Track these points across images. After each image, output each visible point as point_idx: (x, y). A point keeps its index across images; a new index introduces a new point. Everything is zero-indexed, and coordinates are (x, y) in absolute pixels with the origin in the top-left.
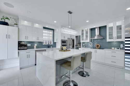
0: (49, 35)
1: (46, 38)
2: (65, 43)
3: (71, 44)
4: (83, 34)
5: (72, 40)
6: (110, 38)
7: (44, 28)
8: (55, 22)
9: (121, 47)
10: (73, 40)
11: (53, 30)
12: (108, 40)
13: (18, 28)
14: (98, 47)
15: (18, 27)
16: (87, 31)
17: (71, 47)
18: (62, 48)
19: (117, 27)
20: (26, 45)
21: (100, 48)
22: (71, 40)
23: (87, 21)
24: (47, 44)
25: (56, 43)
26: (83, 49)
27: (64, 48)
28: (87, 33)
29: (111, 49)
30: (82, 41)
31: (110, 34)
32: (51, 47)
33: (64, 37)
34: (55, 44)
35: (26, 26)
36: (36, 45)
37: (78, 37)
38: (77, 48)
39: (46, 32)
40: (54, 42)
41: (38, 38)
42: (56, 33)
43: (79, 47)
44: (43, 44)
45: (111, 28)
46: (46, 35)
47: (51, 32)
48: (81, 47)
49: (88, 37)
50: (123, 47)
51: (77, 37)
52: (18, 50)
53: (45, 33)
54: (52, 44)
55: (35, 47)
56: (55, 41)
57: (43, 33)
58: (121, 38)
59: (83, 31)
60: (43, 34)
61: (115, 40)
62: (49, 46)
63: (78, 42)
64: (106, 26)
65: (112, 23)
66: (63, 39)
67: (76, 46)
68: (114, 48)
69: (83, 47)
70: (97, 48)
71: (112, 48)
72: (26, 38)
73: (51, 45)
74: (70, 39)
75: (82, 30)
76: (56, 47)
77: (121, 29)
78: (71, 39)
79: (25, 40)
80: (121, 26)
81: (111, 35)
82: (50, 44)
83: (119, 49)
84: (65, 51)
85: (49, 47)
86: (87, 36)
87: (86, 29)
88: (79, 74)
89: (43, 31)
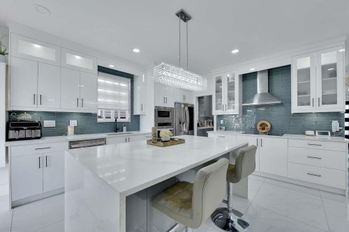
0: (117, 93)
1: (109, 101)
2: (168, 116)
3: (183, 120)
4: (218, 91)
5: (187, 108)
6: (300, 104)
7: (102, 70)
8: (136, 51)
9: (334, 130)
10: (189, 108)
11: (131, 77)
12: (296, 108)
13: (7, 66)
14: (263, 129)
15: (6, 61)
16: (230, 81)
17: (185, 128)
18: (159, 132)
19: (324, 68)
20: (37, 124)
21: (270, 133)
22: (184, 108)
23: (235, 51)
24: (113, 120)
25: (141, 117)
26: (219, 135)
27: (165, 133)
28: (231, 87)
29: (304, 134)
30: (215, 113)
31: (302, 91)
32: (125, 128)
33: (165, 100)
34: (136, 119)
35: (38, 62)
36: (73, 123)
37: (205, 100)
38: (203, 133)
39: (109, 82)
40: (135, 113)
41: (80, 102)
42: (139, 88)
43: (205, 127)
44: (99, 120)
45: (305, 73)
46: (109, 92)
47: (124, 84)
48: (212, 129)
49: (234, 99)
50: (338, 128)
51: (200, 99)
52: (8, 139)
53: (106, 86)
54: (128, 119)
55: (70, 130)
56: (137, 112)
57: (97, 85)
58: (336, 103)
59: (219, 81)
60: (99, 90)
61: (316, 108)
62: (116, 128)
63: (203, 116)
64: (289, 67)
65: (309, 58)
66: (162, 105)
67: (198, 125)
68: (312, 133)
69: (221, 129)
70: (261, 131)
71: (308, 132)
72: (38, 99)
73: (125, 124)
74: (183, 106)
75: (216, 78)
76: (139, 129)
77: (334, 74)
78: (185, 105)
79: (35, 106)
80: (334, 65)
81: (304, 92)
82: (119, 120)
83: (327, 134)
84: (166, 143)
85: (116, 130)
86: (231, 98)
87: (228, 75)
88: (214, 221)
89: (99, 80)
